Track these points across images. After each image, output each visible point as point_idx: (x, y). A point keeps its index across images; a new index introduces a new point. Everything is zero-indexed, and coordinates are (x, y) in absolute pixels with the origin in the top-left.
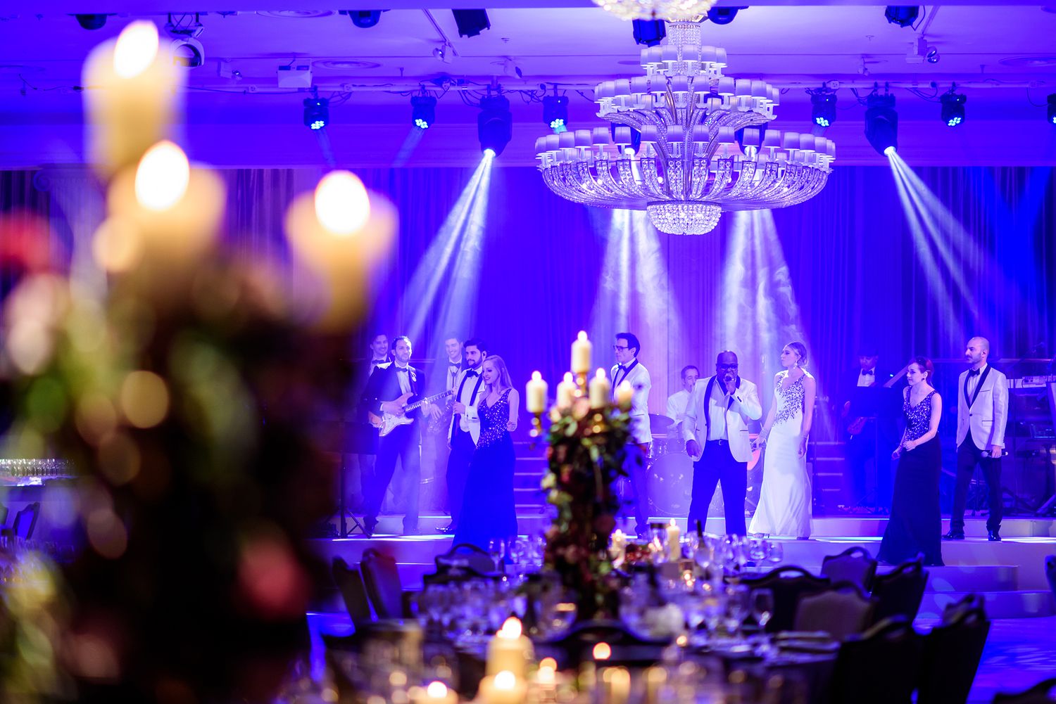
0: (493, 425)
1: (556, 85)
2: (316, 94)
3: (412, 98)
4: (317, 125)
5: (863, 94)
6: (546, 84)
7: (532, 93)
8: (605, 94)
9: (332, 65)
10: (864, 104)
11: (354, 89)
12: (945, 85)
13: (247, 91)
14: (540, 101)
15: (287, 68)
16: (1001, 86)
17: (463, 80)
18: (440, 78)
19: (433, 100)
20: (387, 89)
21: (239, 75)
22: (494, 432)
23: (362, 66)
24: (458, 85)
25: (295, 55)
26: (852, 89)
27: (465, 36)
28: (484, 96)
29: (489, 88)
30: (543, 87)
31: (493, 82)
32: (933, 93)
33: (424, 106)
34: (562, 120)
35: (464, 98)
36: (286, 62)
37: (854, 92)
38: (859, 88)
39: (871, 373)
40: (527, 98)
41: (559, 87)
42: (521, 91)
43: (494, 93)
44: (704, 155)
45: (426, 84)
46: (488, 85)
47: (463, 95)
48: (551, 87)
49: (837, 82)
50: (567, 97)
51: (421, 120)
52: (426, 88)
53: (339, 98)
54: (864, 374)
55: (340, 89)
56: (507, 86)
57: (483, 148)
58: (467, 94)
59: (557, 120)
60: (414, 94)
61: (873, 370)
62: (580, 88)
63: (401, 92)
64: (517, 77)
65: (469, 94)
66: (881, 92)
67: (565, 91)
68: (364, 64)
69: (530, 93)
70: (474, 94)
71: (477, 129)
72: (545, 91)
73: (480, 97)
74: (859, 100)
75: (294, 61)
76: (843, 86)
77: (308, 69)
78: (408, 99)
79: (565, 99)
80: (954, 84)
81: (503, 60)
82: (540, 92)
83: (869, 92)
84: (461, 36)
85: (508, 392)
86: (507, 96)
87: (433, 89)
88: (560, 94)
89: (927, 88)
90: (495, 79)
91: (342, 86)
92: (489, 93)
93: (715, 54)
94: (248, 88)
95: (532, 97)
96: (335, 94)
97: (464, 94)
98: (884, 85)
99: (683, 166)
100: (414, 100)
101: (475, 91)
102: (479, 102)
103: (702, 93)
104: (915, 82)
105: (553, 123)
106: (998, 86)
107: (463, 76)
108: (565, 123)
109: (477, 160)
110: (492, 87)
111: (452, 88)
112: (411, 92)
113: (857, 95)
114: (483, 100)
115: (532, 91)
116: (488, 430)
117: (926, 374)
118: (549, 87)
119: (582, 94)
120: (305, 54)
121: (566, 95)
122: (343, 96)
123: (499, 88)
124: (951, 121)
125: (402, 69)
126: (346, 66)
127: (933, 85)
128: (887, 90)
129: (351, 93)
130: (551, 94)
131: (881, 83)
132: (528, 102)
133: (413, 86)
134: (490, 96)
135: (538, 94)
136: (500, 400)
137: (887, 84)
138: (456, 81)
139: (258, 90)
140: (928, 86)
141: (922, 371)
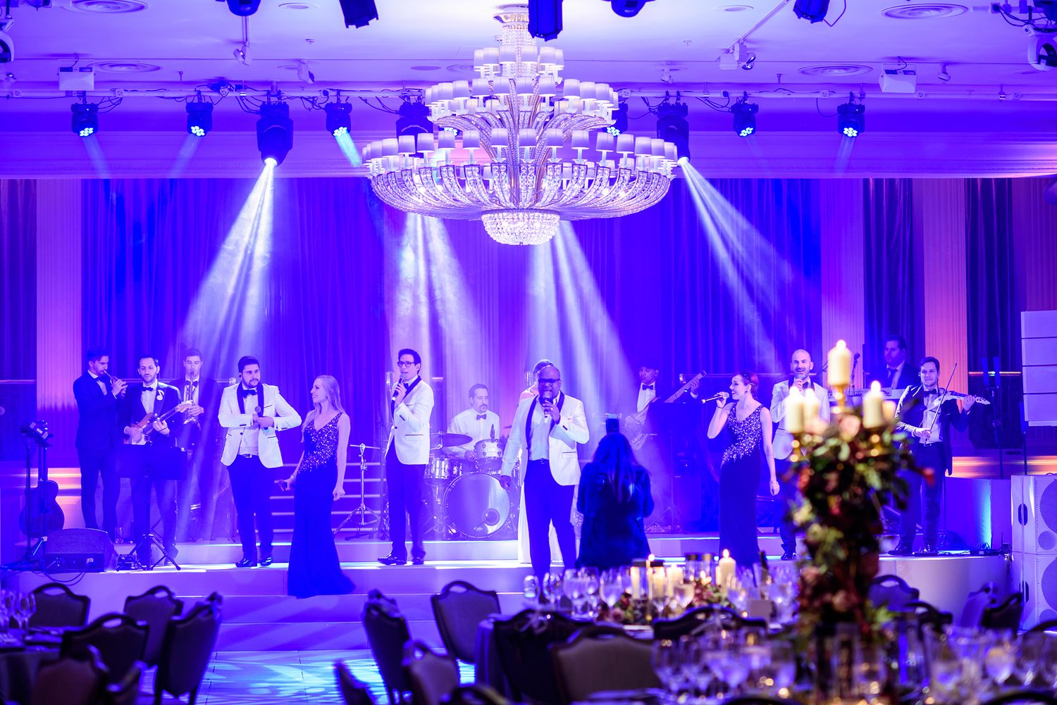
0: (318, 450)
1: (339, 91)
2: (84, 100)
3: (188, 104)
4: (86, 132)
5: (655, 104)
6: (329, 91)
7: (313, 100)
8: (440, 96)
9: (109, 68)
10: (654, 113)
11: (125, 94)
12: (736, 94)
13: (10, 96)
14: (321, 108)
15: (69, 69)
16: (793, 96)
17: (240, 86)
18: (217, 84)
19: (209, 106)
20: (161, 95)
21: (12, 77)
22: (318, 457)
23: (141, 69)
24: (236, 91)
25: (76, 56)
26: (643, 98)
27: (352, 27)
28: (264, 102)
29: (269, 94)
30: (326, 93)
31: (271, 87)
32: (724, 103)
33: (200, 113)
34: (346, 128)
35: (242, 104)
36: (68, 63)
37: (645, 102)
38: (650, 97)
39: (651, 388)
40: (309, 105)
41: (342, 93)
42: (302, 98)
43: (274, 100)
44: (557, 160)
45: (202, 89)
46: (268, 91)
47: (241, 102)
48: (334, 93)
49: (628, 91)
50: (351, 105)
51: (197, 127)
52: (202, 94)
53: (110, 103)
54: (645, 388)
55: (111, 94)
56: (287, 93)
57: (264, 157)
58: (245, 101)
59: (341, 128)
60: (189, 100)
61: (653, 384)
62: (364, 95)
63: (175, 98)
64: (310, 81)
65: (247, 100)
66: (672, 101)
67: (348, 97)
68: (144, 66)
69: (311, 100)
70: (254, 101)
71: (256, 137)
72: (328, 97)
73: (260, 104)
74: (649, 109)
75: (76, 62)
76: (634, 95)
77: (91, 71)
78: (182, 107)
79: (348, 107)
80: (745, 93)
81: (296, 64)
82: (321, 99)
83: (660, 101)
84: (347, 27)
85: (338, 416)
86: (288, 102)
87: (209, 95)
88: (343, 102)
89: (718, 98)
90: (275, 84)
91: (113, 90)
92: (269, 99)
93: (555, 56)
94: (12, 93)
95: (313, 103)
96: (105, 100)
97: (242, 100)
98: (676, 94)
99: (535, 172)
100: (190, 106)
101: (255, 98)
102: (259, 109)
103: (547, 96)
104: (706, 91)
105: (336, 131)
106: (789, 96)
107: (241, 81)
108: (349, 131)
109: (259, 170)
110: (272, 94)
111: (230, 94)
112: (186, 98)
113: (648, 104)
114: (263, 106)
115: (314, 98)
116: (313, 454)
117: (750, 387)
118: (332, 93)
119: (365, 101)
120: (86, 55)
121: (349, 101)
122: (114, 102)
123: (279, 95)
124: (743, 131)
125: (181, 73)
126: (124, 69)
127: (726, 94)
128: (678, 99)
129: (122, 98)
130: (334, 100)
131: (673, 92)
132: (310, 109)
133: (189, 92)
134: (269, 102)
135: (318, 101)
136: (330, 423)
137: (678, 93)
138: (234, 86)
139: (23, 94)
140: (719, 95)
141: (746, 384)
